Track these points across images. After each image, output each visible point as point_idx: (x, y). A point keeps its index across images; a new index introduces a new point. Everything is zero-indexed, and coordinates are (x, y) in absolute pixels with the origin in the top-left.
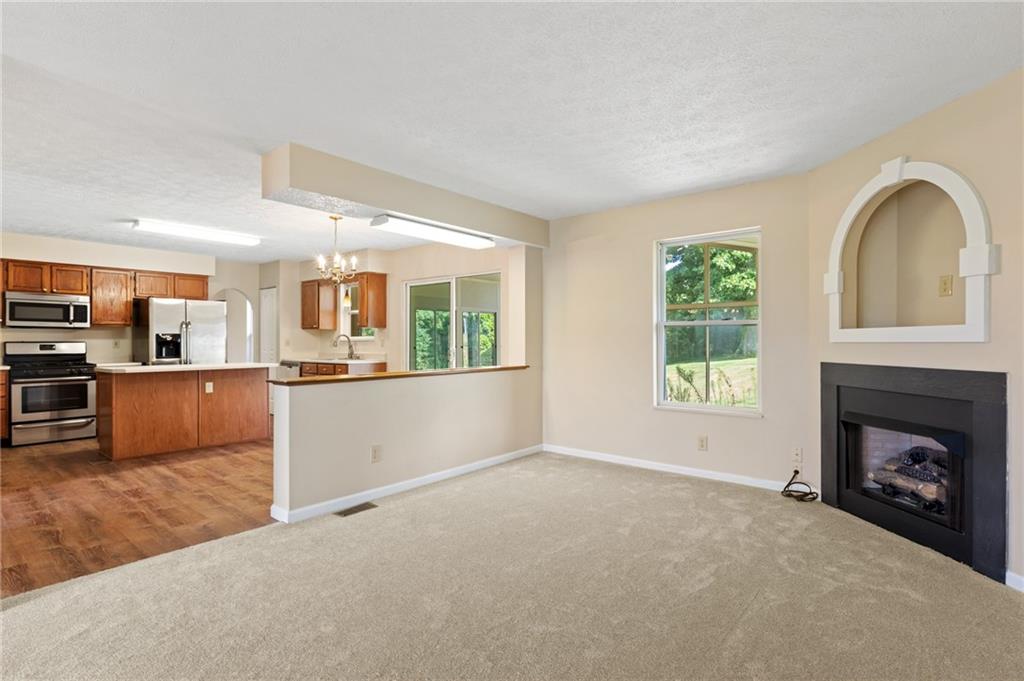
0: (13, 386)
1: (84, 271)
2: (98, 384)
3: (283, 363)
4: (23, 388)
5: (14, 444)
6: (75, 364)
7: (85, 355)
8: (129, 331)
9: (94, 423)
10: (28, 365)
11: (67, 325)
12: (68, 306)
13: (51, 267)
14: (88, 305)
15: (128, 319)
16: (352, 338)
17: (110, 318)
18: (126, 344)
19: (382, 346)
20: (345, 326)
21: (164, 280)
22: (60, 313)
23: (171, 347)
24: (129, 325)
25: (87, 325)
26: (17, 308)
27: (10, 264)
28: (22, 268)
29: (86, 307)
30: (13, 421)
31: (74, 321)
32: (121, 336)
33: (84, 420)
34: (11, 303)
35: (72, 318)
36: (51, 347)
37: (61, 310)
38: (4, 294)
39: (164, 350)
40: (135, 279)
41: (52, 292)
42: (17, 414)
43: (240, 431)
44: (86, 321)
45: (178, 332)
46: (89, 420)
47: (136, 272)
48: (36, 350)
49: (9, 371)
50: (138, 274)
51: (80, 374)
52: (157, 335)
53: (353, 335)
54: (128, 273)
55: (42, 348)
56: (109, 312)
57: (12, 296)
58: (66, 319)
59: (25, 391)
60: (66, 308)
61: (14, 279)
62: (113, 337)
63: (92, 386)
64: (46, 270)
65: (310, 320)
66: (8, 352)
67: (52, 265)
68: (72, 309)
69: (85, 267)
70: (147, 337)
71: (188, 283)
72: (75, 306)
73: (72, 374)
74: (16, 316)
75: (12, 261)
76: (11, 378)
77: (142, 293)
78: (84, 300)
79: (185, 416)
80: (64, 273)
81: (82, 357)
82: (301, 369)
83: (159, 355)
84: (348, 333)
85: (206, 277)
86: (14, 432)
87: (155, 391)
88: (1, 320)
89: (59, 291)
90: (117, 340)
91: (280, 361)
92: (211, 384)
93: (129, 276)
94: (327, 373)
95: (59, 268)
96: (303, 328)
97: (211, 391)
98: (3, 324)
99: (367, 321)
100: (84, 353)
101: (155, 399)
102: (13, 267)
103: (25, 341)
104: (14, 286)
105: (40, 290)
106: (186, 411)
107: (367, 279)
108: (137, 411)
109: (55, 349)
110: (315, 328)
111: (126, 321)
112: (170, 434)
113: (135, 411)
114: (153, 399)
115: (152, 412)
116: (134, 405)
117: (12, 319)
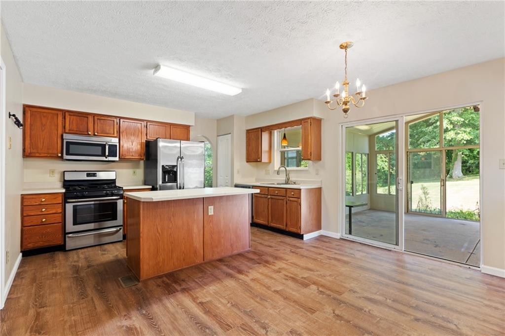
0: (67, 205)
1: (115, 120)
2: (124, 203)
3: (237, 186)
4: (74, 206)
5: (67, 249)
6: (109, 188)
7: (115, 180)
8: (142, 163)
9: (121, 231)
10: (77, 188)
11: (104, 159)
12: (105, 145)
13: (94, 117)
14: (118, 144)
15: (143, 155)
17: (131, 154)
18: (140, 172)
19: (317, 174)
20: (277, 160)
21: (165, 127)
22: (99, 150)
23: (171, 174)
24: (143, 159)
25: (117, 159)
26: (71, 146)
27: (67, 114)
28: (75, 117)
29: (116, 146)
30: (67, 231)
31: (109, 156)
32: (138, 167)
33: (114, 229)
34: (67, 142)
35: (107, 154)
36: (94, 175)
37: (100, 148)
38: (62, 136)
39: (167, 176)
40: (147, 127)
41: (95, 135)
42: (70, 226)
43: (231, 245)
44: (116, 156)
45: (176, 164)
46: (118, 228)
47: (148, 121)
48: (84, 177)
49: (65, 193)
50: (148, 124)
51: (112, 195)
52: (163, 166)
54: (143, 123)
55: (88, 175)
56: (131, 150)
57: (68, 137)
58: (103, 155)
59: (75, 209)
60: (103, 146)
61: (69, 125)
62: (133, 168)
63: (120, 203)
64: (91, 119)
65: (253, 156)
66: (66, 179)
67: (94, 115)
68: (107, 147)
69: (116, 117)
70: (156, 167)
71: (178, 130)
72: (109, 145)
73: (107, 195)
74: (71, 152)
75: (68, 111)
76: (66, 197)
77: (151, 138)
78: (115, 141)
79: (195, 235)
80: (102, 121)
81: (114, 181)
83: (164, 181)
84: (279, 164)
85: (189, 126)
86: (67, 239)
87: (173, 215)
88: (60, 155)
89: (99, 135)
90: (135, 170)
91: (234, 184)
92: (212, 207)
93: (143, 125)
94: (278, 195)
95: (99, 117)
96: (247, 162)
97: (212, 213)
98: (62, 157)
99: (311, 155)
100: (115, 178)
101: (173, 222)
102: (69, 116)
103: (77, 170)
104: (69, 130)
105: (86, 133)
106: (195, 231)
107: (311, 122)
108: (159, 234)
109: (96, 176)
110: (259, 161)
111: (141, 156)
112: (183, 252)
113: (158, 235)
114: (171, 222)
115: (170, 234)
116: (158, 229)
117: (68, 154)
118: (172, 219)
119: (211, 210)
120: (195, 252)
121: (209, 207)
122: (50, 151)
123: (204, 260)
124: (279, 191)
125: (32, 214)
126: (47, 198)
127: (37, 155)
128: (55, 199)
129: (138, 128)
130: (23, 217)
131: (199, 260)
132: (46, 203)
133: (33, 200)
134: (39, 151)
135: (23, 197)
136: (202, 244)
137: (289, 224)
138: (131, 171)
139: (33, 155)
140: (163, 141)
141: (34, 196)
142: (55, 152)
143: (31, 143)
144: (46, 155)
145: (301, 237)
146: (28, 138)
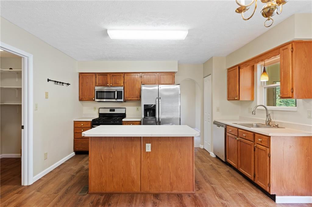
1: (122, 75)
3: (215, 123)
11: (114, 100)
14: (123, 91)
16: (269, 108)
17: (132, 97)
20: (261, 97)
25: (122, 100)
26: (98, 94)
29: (122, 91)
31: (117, 98)
32: (139, 105)
34: (97, 91)
35: (116, 97)
36: (114, 110)
39: (148, 113)
40: (142, 77)
41: (110, 86)
44: (122, 99)
47: (142, 73)
48: (108, 111)
49: (92, 121)
52: (144, 105)
53: (268, 105)
54: (139, 74)
55: (111, 110)
56: (132, 94)
57: (97, 88)
58: (114, 98)
60: (114, 93)
61: (98, 81)
64: (109, 76)
66: (100, 113)
67: (111, 74)
68: (116, 93)
69: (122, 73)
71: (165, 77)
75: (98, 73)
76: (92, 125)
78: (121, 89)
80: (115, 77)
81: (124, 115)
82: (226, 129)
83: (145, 116)
84: (264, 103)
85: (174, 73)
87: (113, 148)
88: (94, 99)
89: (113, 85)
90: (138, 107)
91: (214, 121)
92: (150, 145)
93: (139, 76)
94: (246, 138)
95: (113, 75)
96: (228, 100)
97: (150, 150)
98: (94, 100)
99: (292, 92)
100: (124, 113)
101: (113, 153)
102: (98, 76)
103: (106, 107)
104: (98, 84)
105: (106, 85)
106: (133, 164)
107: (292, 48)
108: (103, 160)
109: (114, 111)
110: (237, 100)
111: (138, 98)
112: (122, 179)
113: (101, 161)
114: (112, 153)
115: (111, 163)
116: (101, 157)
117: (97, 98)
118: (113, 150)
119: (148, 147)
120: (133, 182)
121: (147, 144)
122: (90, 97)
123: (141, 191)
124: (247, 133)
125: (78, 132)
126: (84, 123)
127: (84, 99)
128: (88, 124)
129: (136, 79)
130: (75, 133)
131: (136, 190)
132: (83, 126)
133: (78, 124)
134: (86, 97)
135: (75, 122)
136: (139, 176)
137: (257, 176)
138: (135, 108)
139: (83, 99)
140: (144, 87)
141: (79, 122)
142: (92, 97)
143: (82, 93)
144: (88, 99)
145: (273, 198)
146: (81, 91)
